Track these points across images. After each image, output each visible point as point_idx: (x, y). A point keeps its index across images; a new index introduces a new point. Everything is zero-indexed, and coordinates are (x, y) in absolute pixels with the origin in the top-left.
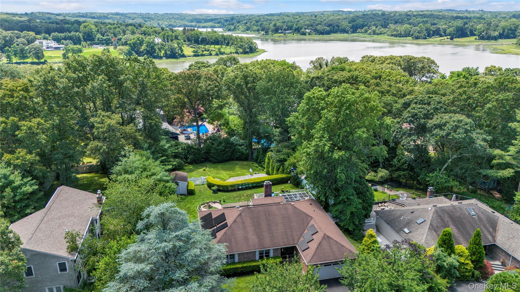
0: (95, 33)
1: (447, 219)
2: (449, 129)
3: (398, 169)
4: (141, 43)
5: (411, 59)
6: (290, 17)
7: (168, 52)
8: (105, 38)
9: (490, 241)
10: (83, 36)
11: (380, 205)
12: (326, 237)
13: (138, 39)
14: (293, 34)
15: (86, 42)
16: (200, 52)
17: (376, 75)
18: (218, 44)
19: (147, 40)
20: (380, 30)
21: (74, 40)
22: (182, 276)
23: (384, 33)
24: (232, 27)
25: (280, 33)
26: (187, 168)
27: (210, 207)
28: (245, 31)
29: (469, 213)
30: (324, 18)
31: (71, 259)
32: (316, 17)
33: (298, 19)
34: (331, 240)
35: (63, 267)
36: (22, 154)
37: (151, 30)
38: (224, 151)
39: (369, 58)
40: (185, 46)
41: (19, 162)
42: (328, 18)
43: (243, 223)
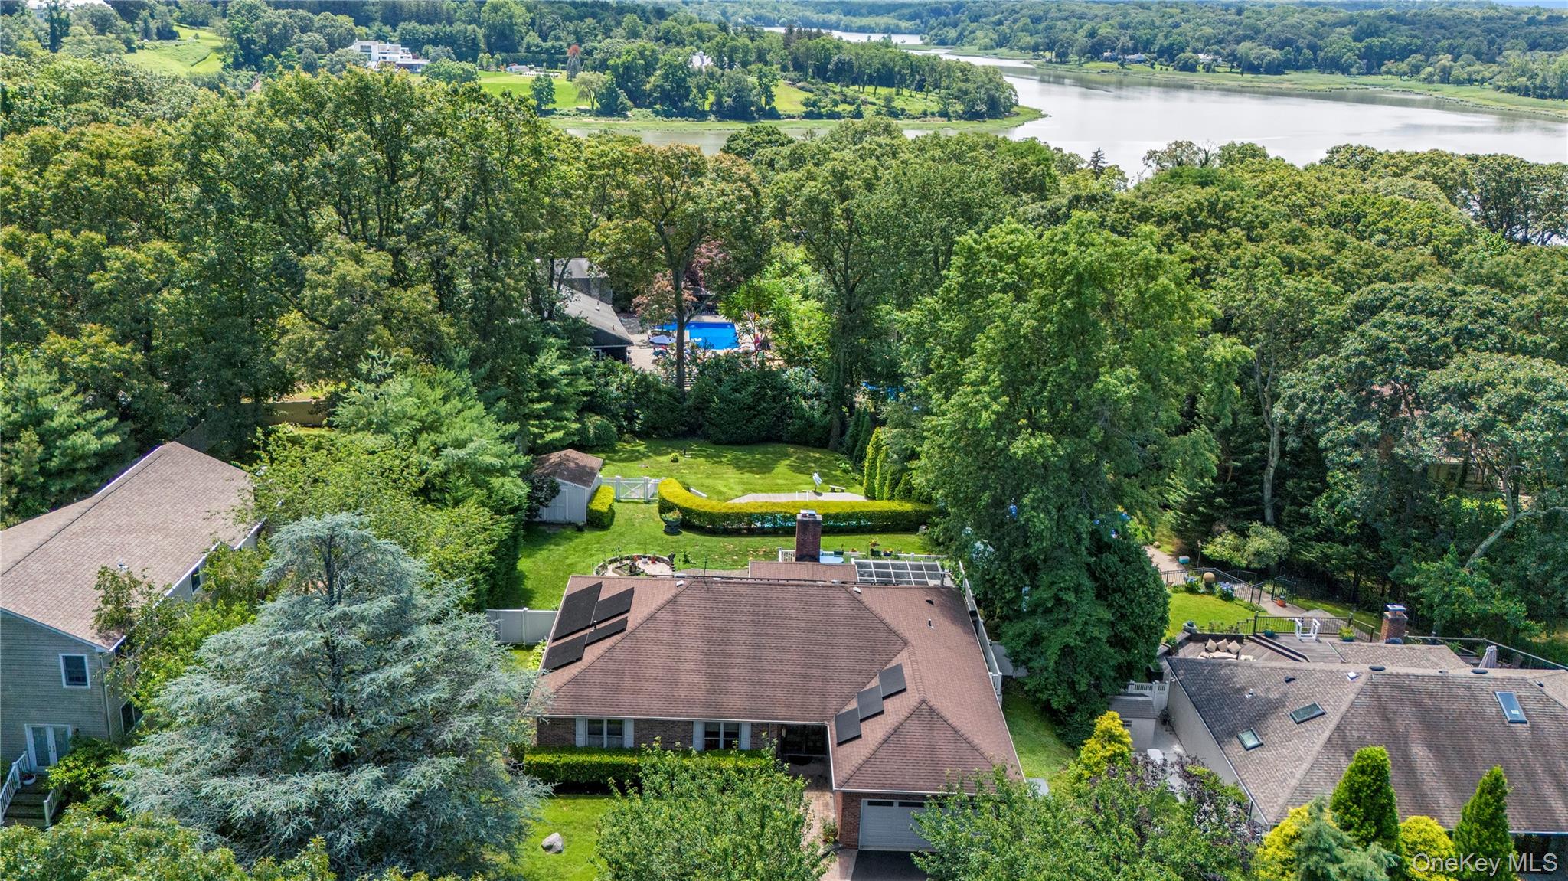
0: (523, 29)
1: (1406, 719)
2: (1489, 408)
3: (1327, 536)
4: (649, 67)
5: (1508, 168)
6: (1149, 9)
7: (728, 101)
8: (549, 44)
9: (1556, 821)
10: (487, 37)
11: (1211, 643)
12: (926, 712)
13: (642, 53)
14: (1152, 66)
15: (493, 55)
16: (826, 104)
17: (1343, 211)
18: (889, 85)
19: (666, 57)
20: (1469, 69)
21: (460, 45)
22: (337, 740)
23: (1482, 81)
24: (953, 34)
25: (1107, 60)
26: (628, 447)
27: (634, 571)
28: (992, 48)
29: (1500, 713)
30: (1268, 20)
31: (98, 650)
32: (1239, 12)
33: (1177, 19)
34: (939, 724)
35: (75, 672)
36: (95, 339)
37: (686, 30)
38: (750, 408)
39: (1354, 155)
40: (781, 83)
41: (83, 362)
42: (1282, 19)
43: (676, 627)
